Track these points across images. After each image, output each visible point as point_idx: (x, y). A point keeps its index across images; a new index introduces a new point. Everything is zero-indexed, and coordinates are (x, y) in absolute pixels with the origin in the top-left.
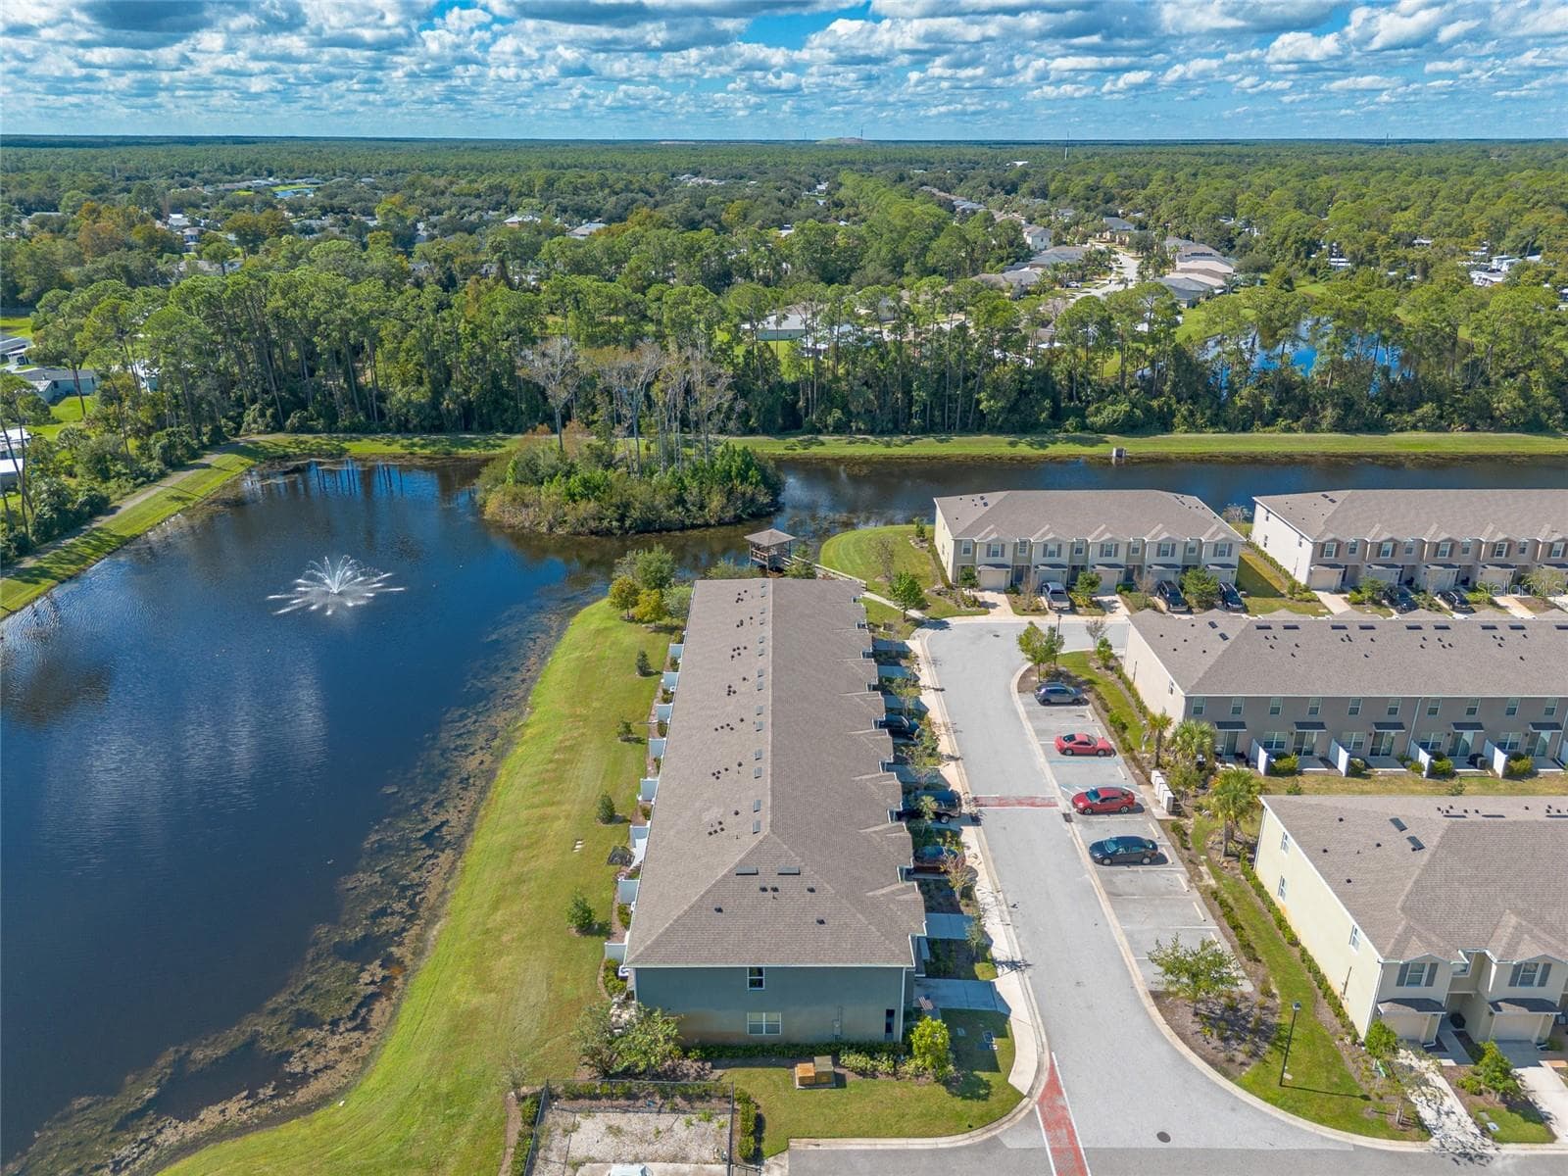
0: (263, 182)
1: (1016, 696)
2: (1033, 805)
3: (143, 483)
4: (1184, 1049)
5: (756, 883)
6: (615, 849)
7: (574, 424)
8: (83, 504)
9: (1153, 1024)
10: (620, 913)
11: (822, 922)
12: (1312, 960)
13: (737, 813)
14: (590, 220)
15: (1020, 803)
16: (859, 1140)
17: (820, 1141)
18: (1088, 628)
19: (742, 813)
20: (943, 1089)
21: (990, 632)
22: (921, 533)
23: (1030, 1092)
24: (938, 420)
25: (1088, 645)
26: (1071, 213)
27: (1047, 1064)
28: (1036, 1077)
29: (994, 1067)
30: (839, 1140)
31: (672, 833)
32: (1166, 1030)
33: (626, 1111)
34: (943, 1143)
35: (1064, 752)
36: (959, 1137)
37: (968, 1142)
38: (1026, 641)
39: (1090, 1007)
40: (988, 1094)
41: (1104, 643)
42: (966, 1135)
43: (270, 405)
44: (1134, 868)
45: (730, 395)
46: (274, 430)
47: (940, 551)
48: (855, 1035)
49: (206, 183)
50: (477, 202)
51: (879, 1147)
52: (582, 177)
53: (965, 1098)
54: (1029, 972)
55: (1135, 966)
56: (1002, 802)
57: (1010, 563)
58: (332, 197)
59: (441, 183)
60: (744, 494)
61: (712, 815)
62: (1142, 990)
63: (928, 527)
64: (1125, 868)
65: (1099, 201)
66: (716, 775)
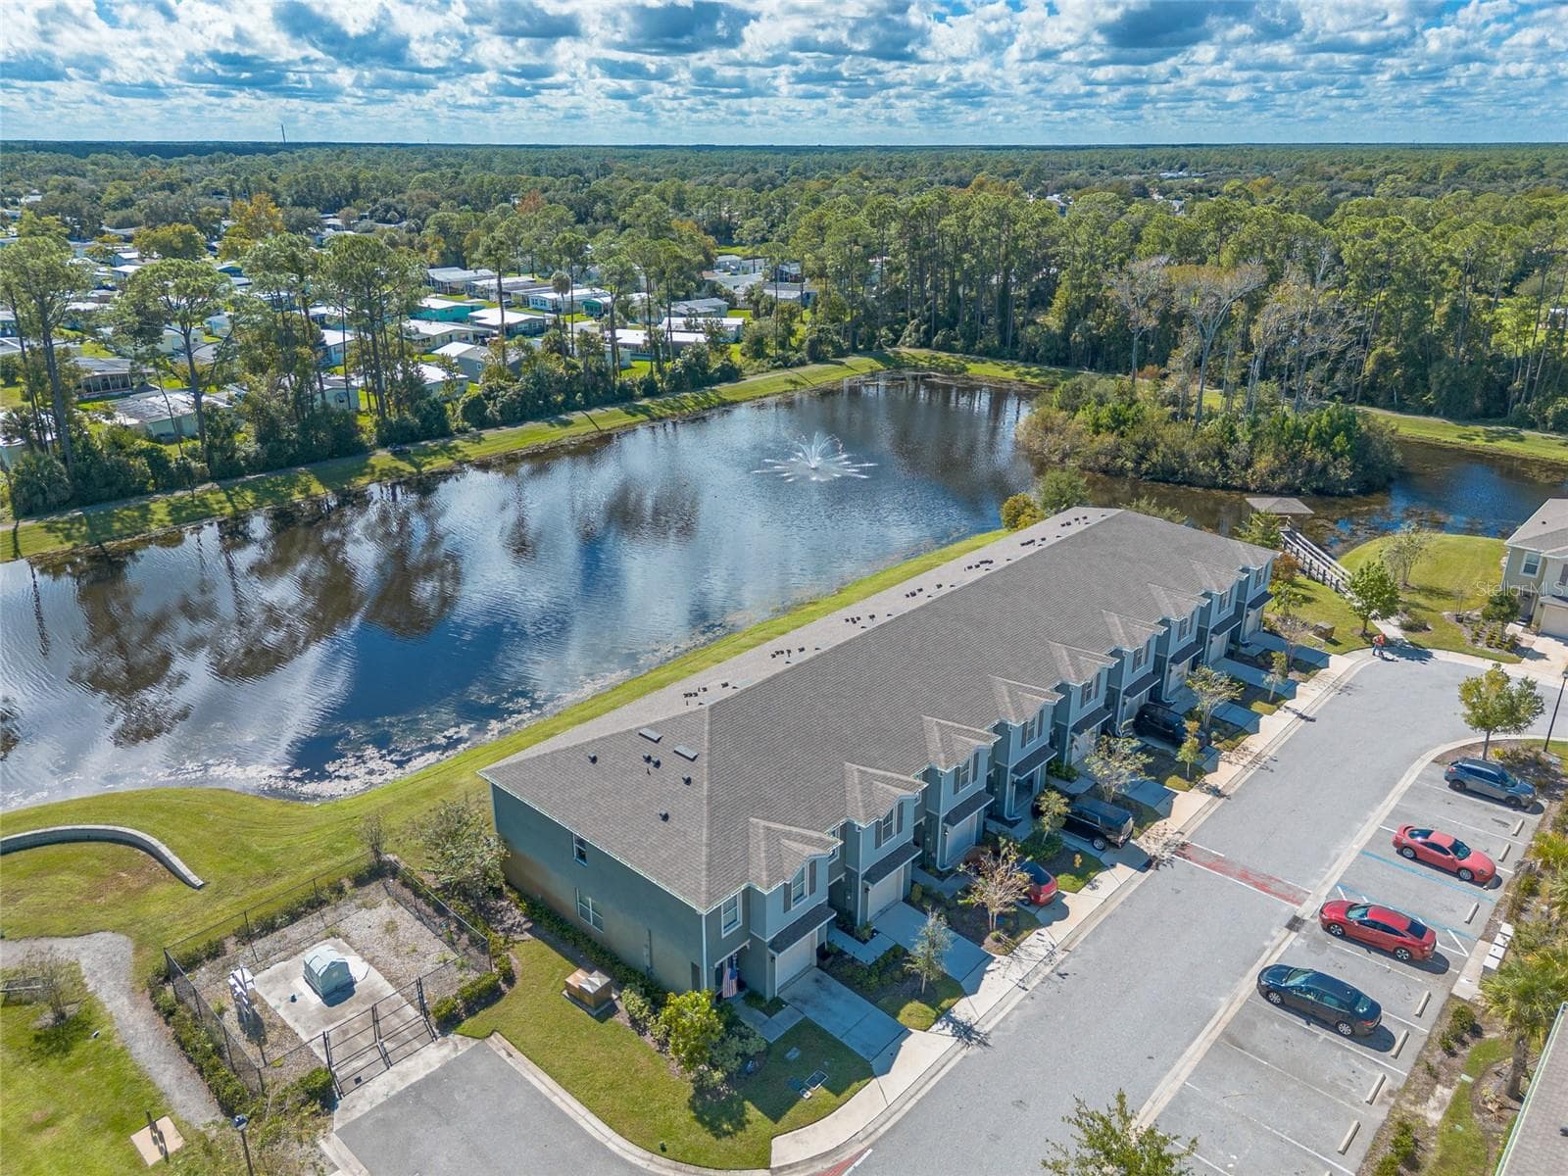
1: (1421, 763)
2: (1263, 887)
3: (780, 367)
8: (717, 370)
15: (1244, 876)
16: (547, 1079)
17: (516, 1053)
20: (691, 1092)
23: (781, 1168)
28: (812, 1159)
29: (775, 1115)
30: (531, 1065)
33: (420, 919)
34: (616, 1143)
35: (1401, 848)
36: (639, 1151)
37: (640, 1162)
40: (727, 1133)
42: (648, 1155)
43: (926, 322)
44: (1314, 1028)
46: (922, 345)
48: (665, 980)
51: (556, 1100)
53: (699, 1118)
54: (974, 1050)
56: (1219, 865)
60: (1311, 462)
64: (1301, 1022)
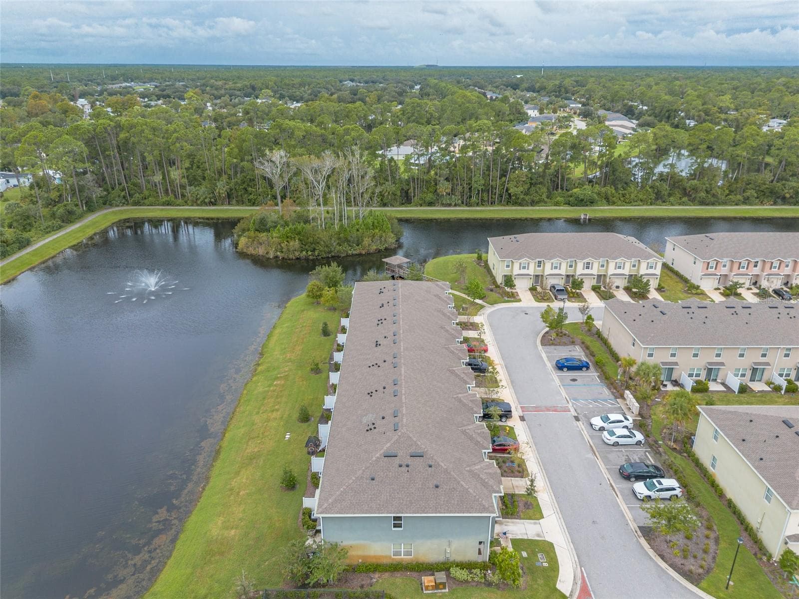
0: (128, 84)
1: (540, 347)
4: (664, 565)
5: (397, 461)
6: (310, 437)
7: (287, 201)
9: (642, 548)
10: (312, 478)
11: (437, 487)
12: (735, 507)
13: (383, 418)
14: (298, 102)
18: (580, 309)
19: (387, 418)
21: (523, 311)
22: (480, 258)
23: (571, 595)
24: (486, 199)
25: (579, 318)
26: (547, 99)
27: (579, 575)
28: (574, 584)
31: (344, 429)
32: (651, 552)
38: (545, 316)
39: (603, 538)
41: (590, 318)
43: (122, 191)
45: (373, 183)
46: (124, 204)
47: (491, 268)
48: (459, 558)
49: (99, 84)
50: (238, 93)
52: (293, 81)
55: (627, 511)
56: (537, 409)
57: (532, 274)
58: (164, 90)
59: (220, 83)
61: (368, 419)
62: (633, 526)
63: (484, 255)
65: (561, 93)
66: (370, 394)
